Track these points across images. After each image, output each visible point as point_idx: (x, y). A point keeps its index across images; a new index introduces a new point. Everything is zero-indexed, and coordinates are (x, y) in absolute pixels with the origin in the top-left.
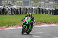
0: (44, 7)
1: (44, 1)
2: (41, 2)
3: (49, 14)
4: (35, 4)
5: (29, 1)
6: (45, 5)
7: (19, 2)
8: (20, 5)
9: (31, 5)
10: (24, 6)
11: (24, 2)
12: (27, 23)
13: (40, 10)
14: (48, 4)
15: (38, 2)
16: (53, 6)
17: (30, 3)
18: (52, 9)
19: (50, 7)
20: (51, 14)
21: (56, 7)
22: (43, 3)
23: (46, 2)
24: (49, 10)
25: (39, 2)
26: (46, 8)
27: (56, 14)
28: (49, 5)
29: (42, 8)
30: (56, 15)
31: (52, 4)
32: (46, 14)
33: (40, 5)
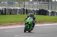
0: (29, 8)
1: (28, 1)
2: (25, 3)
4: (20, 5)
5: (13, 2)
6: (29, 5)
7: (4, 3)
8: (5, 6)
9: (16, 6)
10: (9, 6)
11: (8, 3)
12: (29, 23)
13: (24, 11)
14: (32, 4)
15: (22, 3)
16: (37, 6)
17: (15, 4)
18: (36, 10)
19: (34, 8)
20: (35, 14)
21: (40, 8)
22: (27, 4)
23: (30, 2)
24: (33, 10)
25: (24, 3)
26: (30, 9)
28: (33, 6)
29: (26, 9)
30: (40, 15)
33: (24, 5)
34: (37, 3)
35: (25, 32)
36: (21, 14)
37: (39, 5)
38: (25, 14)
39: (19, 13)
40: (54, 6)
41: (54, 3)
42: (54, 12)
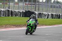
0: (14, 9)
1: (13, 2)
2: (10, 4)
3: (19, 16)
4: (4, 6)
6: (14, 6)
12: (31, 25)
13: (9, 13)
14: (18, 5)
16: (23, 8)
18: (22, 11)
19: (20, 9)
20: (20, 16)
21: (26, 9)
22: (12, 5)
23: (16, 3)
24: (19, 12)
25: (8, 4)
26: (16, 10)
27: (26, 17)
28: (19, 7)
29: (11, 10)
31: (22, 6)
32: (15, 16)
33: (9, 6)
34: (22, 4)
35: (26, 34)
36: (6, 16)
37: (25, 6)
38: (10, 16)
39: (3, 15)
40: (41, 7)
41: (41, 4)
42: (41, 13)
